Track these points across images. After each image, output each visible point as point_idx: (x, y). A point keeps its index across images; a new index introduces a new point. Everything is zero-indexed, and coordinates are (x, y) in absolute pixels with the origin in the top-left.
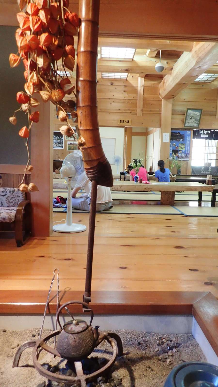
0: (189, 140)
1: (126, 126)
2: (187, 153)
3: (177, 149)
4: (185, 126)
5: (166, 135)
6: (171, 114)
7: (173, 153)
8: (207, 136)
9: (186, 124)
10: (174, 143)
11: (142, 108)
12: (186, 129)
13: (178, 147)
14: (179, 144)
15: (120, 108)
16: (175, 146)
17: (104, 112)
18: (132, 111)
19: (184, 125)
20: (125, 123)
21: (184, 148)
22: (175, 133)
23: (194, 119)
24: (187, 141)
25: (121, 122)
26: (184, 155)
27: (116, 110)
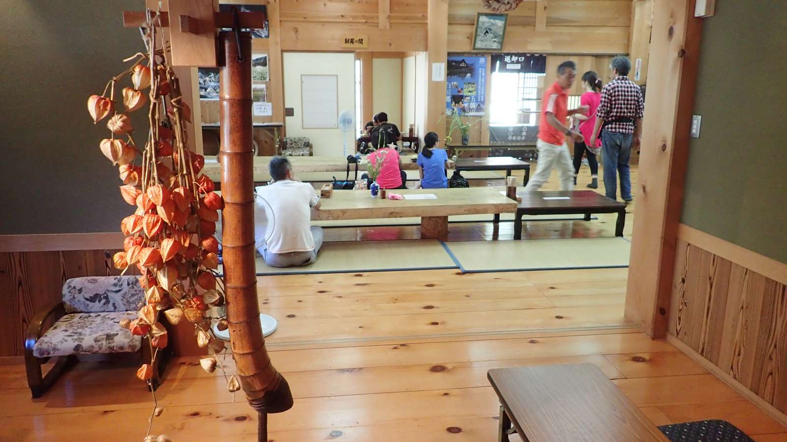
0: (483, 74)
1: (357, 51)
2: (480, 101)
3: (460, 94)
4: (474, 49)
5: (438, 68)
6: (447, 24)
7: (454, 103)
8: (518, 66)
9: (476, 45)
10: (454, 82)
11: (388, 13)
12: (476, 54)
13: (462, 89)
14: (465, 84)
15: (343, 14)
16: (457, 87)
17: (310, 22)
18: (370, 18)
19: (472, 46)
20: (356, 45)
21: (474, 91)
22: (455, 62)
23: (492, 33)
24: (480, 77)
25: (347, 41)
26: (473, 105)
27: (337, 17)
